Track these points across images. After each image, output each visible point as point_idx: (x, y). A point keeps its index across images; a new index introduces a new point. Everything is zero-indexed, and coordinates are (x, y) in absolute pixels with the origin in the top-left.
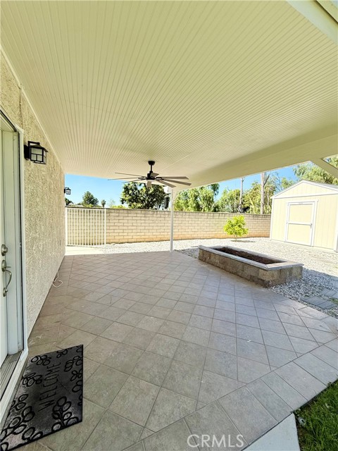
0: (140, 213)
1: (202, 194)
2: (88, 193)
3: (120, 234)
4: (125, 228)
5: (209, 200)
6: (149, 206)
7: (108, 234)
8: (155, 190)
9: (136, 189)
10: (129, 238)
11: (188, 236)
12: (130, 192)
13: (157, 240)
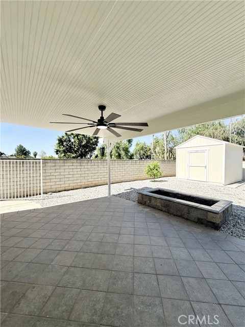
0: (76, 163)
1: (123, 146)
2: (21, 146)
3: (57, 183)
4: (62, 177)
5: (126, 150)
6: (83, 155)
7: (44, 184)
8: (87, 142)
9: (70, 141)
10: (66, 186)
11: (117, 180)
12: (65, 143)
13: (92, 185)
